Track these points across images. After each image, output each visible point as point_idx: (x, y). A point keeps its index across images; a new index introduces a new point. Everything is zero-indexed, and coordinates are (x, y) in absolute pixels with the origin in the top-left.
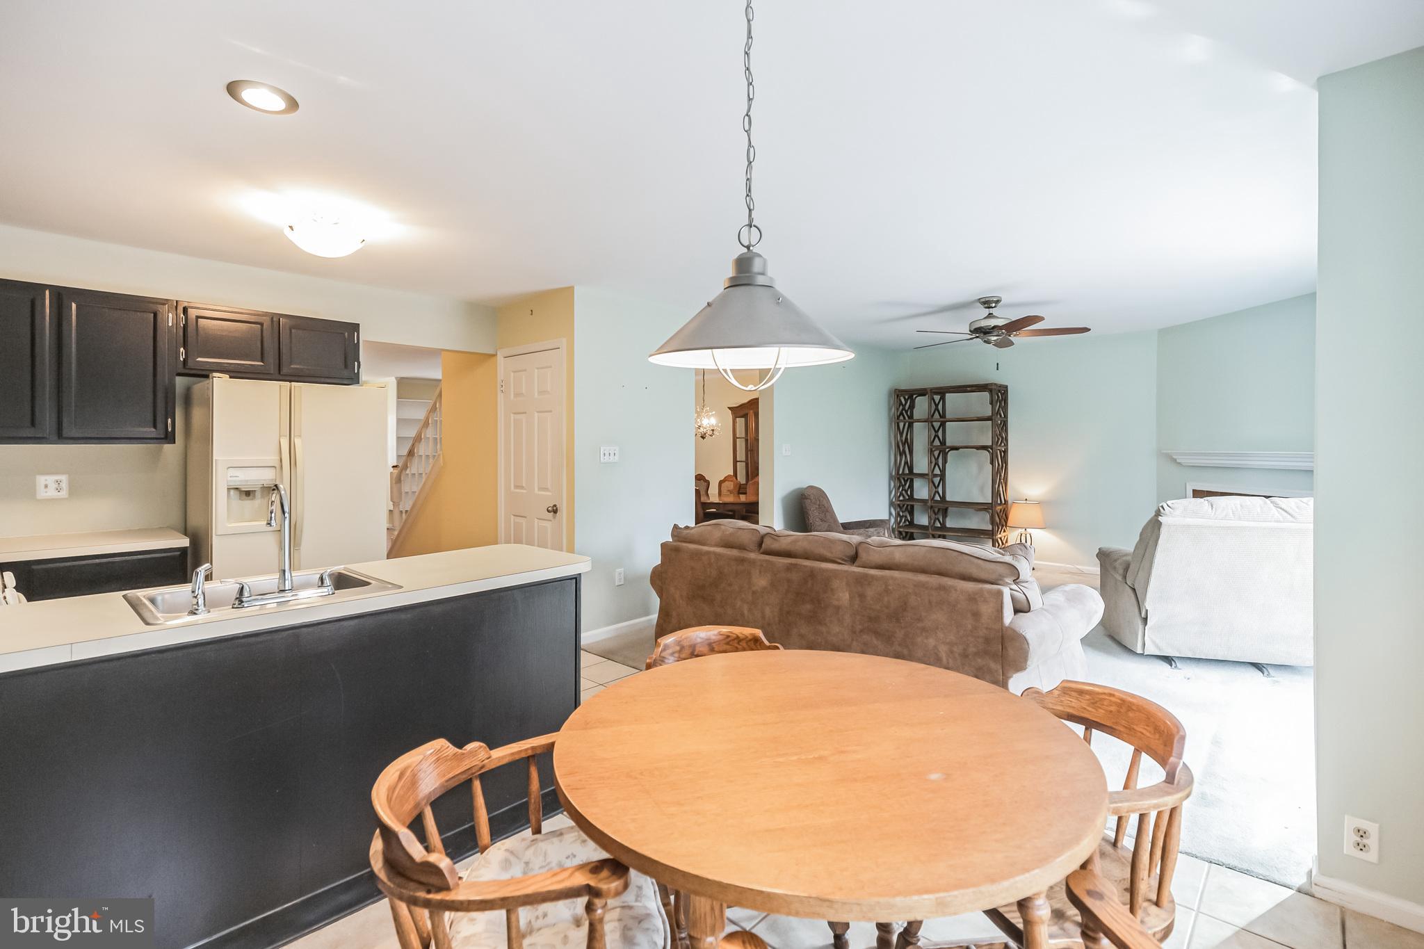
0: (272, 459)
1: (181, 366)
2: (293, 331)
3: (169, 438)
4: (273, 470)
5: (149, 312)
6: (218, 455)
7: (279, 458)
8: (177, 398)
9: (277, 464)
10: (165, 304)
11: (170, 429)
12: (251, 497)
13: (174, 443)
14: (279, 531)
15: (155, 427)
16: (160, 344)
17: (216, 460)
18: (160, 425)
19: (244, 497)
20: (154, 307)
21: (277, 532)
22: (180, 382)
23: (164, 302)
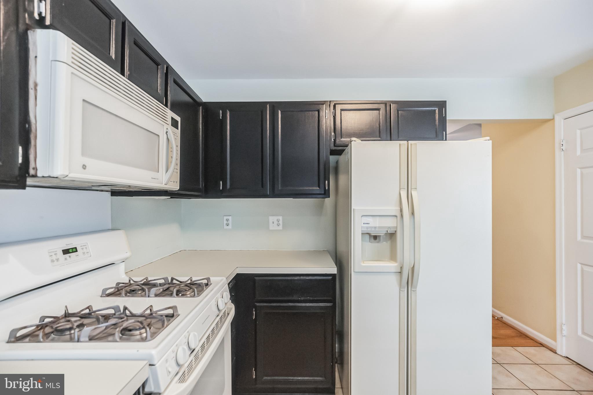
0: (394, 209)
1: (332, 145)
2: (399, 112)
3: (326, 194)
4: (394, 219)
5: (314, 111)
6: (355, 206)
7: (399, 208)
8: (330, 169)
9: (398, 214)
10: (324, 104)
11: (327, 188)
12: (377, 240)
13: (329, 197)
14: (400, 272)
15: (319, 187)
16: (321, 129)
17: (353, 209)
18: (322, 185)
19: (372, 240)
20: (317, 107)
21: (398, 273)
22: (333, 159)
23: (323, 103)
